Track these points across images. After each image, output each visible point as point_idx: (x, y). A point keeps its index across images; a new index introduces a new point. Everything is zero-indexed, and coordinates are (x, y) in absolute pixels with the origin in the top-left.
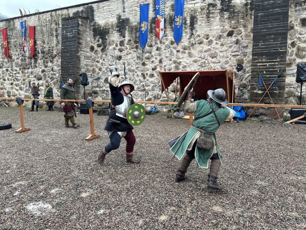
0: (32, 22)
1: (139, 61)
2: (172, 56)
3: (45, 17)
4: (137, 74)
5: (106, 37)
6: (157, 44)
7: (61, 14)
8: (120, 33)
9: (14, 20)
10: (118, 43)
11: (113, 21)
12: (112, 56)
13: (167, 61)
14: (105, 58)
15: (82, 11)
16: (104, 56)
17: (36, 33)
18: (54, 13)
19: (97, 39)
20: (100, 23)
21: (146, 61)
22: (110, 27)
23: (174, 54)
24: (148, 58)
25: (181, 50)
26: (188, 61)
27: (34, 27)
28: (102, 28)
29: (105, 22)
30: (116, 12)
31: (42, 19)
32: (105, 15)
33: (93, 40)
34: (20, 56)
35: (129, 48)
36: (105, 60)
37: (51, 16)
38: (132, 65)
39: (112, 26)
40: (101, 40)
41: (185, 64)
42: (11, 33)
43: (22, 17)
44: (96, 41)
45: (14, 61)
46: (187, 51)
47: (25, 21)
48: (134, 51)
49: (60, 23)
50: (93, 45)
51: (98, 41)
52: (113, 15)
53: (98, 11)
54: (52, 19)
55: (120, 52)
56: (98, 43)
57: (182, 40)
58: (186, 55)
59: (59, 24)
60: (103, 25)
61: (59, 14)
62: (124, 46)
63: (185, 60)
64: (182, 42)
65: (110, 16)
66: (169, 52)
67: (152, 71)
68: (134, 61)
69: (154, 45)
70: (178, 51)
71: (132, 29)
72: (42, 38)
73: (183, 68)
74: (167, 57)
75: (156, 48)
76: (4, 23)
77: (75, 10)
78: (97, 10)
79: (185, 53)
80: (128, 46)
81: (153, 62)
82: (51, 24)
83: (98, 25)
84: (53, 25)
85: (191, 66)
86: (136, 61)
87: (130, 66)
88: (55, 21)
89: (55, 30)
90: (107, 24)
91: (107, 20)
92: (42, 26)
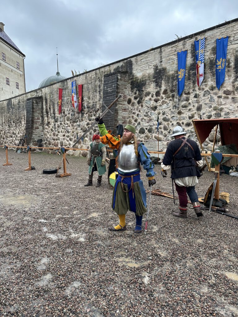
0: (80, 81)
1: (175, 110)
2: (213, 103)
3: (91, 76)
4: (172, 123)
5: (142, 89)
6: (195, 91)
7: (104, 71)
8: (156, 84)
9: (68, 80)
10: (154, 93)
11: (150, 72)
12: (148, 107)
13: (206, 108)
14: (141, 110)
15: (122, 66)
16: (140, 107)
17: (84, 90)
18: (98, 71)
19: (134, 92)
20: (138, 76)
21: (182, 110)
22: (147, 78)
23: (214, 100)
24: (185, 107)
25: (224, 95)
26: (231, 108)
27: (82, 86)
28: (139, 81)
29: (143, 74)
30: (153, 63)
31: (88, 77)
32: (142, 68)
33: (131, 92)
34: (71, 111)
35: (164, 98)
37: (96, 74)
38: (167, 114)
39: (149, 77)
40: (137, 92)
41: (228, 111)
42: (65, 92)
43: (73, 77)
44: (133, 94)
45: (66, 116)
46: (230, 97)
47: (76, 80)
48: (170, 100)
50: (131, 98)
51: (135, 93)
52: (150, 67)
54: (96, 77)
55: (155, 102)
56: (135, 96)
57: (225, 85)
58: (230, 100)
59: (102, 81)
60: (140, 78)
61: (102, 72)
62: (159, 96)
63: (227, 106)
64: (225, 87)
65: (147, 68)
66: (209, 98)
67: (189, 119)
68: (170, 110)
69: (192, 92)
70: (220, 97)
71: (169, 78)
72: (88, 94)
73: (225, 115)
74: (205, 104)
75: (194, 95)
76: (60, 84)
77: (115, 66)
78: (135, 64)
79: (228, 98)
80: (164, 96)
81: (190, 110)
82: (96, 81)
83: (136, 78)
84: (98, 83)
85: (235, 113)
86: (172, 110)
87: (165, 116)
88: (98, 78)
89: (98, 86)
90: (144, 76)
91: (145, 72)
92: (88, 83)
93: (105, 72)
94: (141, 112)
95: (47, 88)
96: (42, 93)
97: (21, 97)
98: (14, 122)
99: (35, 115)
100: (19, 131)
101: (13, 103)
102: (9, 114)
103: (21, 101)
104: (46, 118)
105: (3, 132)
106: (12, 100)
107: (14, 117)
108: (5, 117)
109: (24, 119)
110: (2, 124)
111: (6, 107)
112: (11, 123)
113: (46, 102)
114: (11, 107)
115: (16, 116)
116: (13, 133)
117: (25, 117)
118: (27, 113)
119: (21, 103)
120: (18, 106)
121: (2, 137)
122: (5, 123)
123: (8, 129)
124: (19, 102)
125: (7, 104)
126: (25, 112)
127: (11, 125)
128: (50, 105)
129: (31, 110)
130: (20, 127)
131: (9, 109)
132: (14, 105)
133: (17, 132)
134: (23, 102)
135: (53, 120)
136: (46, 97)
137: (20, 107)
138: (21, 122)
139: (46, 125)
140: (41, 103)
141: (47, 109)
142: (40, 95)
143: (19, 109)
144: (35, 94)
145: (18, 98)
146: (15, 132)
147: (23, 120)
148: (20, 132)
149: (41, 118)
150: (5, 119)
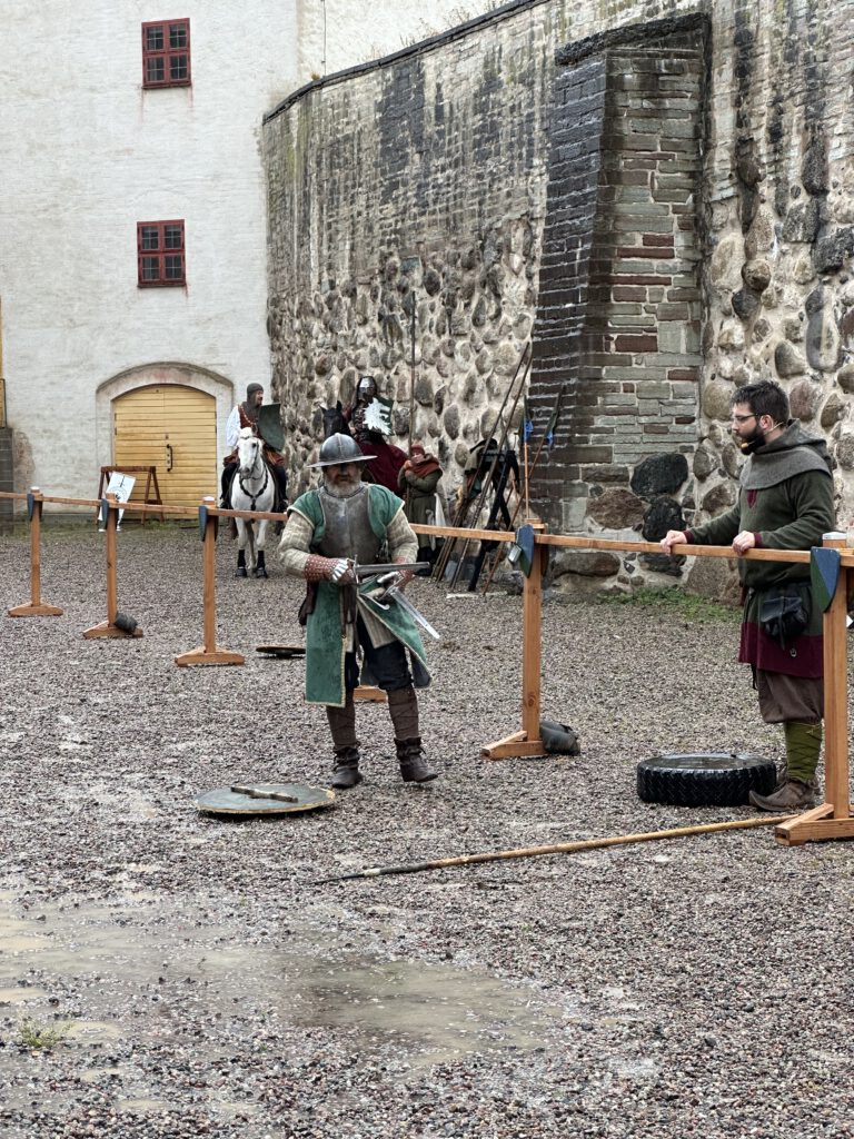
97: (505, 33)
98: (432, 286)
99: (623, 208)
100: (473, 368)
101: (430, 94)
102: (390, 208)
103: (503, 77)
104: (730, 239)
106: (430, 62)
107: (431, 235)
108: (361, 230)
109: (528, 256)
110: (330, 300)
111: (373, 140)
112: (403, 290)
113: (743, 71)
114: (418, 140)
115: (452, 225)
116: (423, 395)
117: (539, 229)
118: (551, 190)
119: (509, 94)
120: (475, 121)
122: (352, 294)
123: (381, 349)
124: (490, 83)
125: (380, 107)
126: (540, 181)
127: (408, 314)
128: (777, 101)
129: (594, 160)
130: (488, 328)
131: (393, 154)
132: (439, 110)
133: (460, 385)
134: (526, 80)
135: (803, 256)
136: (741, 19)
137: (490, 131)
138: (492, 283)
139: (727, 314)
140: (689, 82)
141: (743, 145)
143: (483, 157)
145: (483, 40)
146: (436, 383)
147: (517, 259)
148: (480, 382)
149: (680, 242)
150: (360, 253)
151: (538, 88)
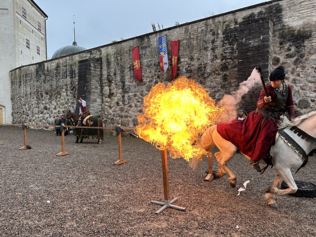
0: (175, 36)
3: (196, 28)
7: (222, 21)
9: (150, 36)
14: (301, 73)
15: (260, 13)
16: (298, 69)
17: (181, 48)
18: (210, 21)
19: (286, 47)
20: (293, 25)
27: (179, 41)
28: (296, 32)
31: (190, 31)
32: (304, 14)
33: (279, 49)
34: (154, 78)
36: (301, 75)
37: (207, 25)
40: (293, 49)
42: (144, 52)
44: (283, 51)
45: (145, 84)
47: (166, 35)
49: (220, 32)
50: (278, 56)
51: (289, 50)
53: (290, 9)
54: (207, 29)
56: (288, 53)
59: (218, 34)
60: (298, 28)
61: (220, 22)
65: (313, 14)
72: (190, 53)
76: (135, 41)
78: (288, 9)
82: (206, 35)
83: (289, 28)
84: (210, 37)
88: (211, 30)
89: (211, 41)
90: (306, 24)
91: (308, 19)
92: (190, 38)
93: (224, 22)
94: (302, 76)
95: (110, 47)
96: (101, 54)
97: (61, 60)
98: (47, 94)
99: (92, 82)
100: (56, 104)
101: (46, 68)
102: (38, 83)
103: (61, 66)
104: (107, 88)
105: (27, 106)
106: (46, 64)
108: (32, 86)
110: (26, 96)
111: (34, 74)
113: (108, 66)
115: (51, 85)
116: (46, 108)
119: (62, 68)
121: (25, 113)
122: (31, 95)
123: (36, 102)
124: (58, 66)
125: (35, 70)
127: (42, 97)
128: (115, 70)
130: (58, 99)
131: (38, 76)
132: (48, 70)
133: (53, 107)
134: (66, 66)
135: (121, 90)
136: (108, 59)
137: (58, 73)
139: (106, 98)
140: (99, 67)
141: (109, 75)
142: (97, 56)
143: (57, 76)
144: (88, 56)
145: (57, 61)
146: (48, 107)
147: (64, 90)
148: (57, 106)
149: (99, 87)
151: (68, 67)
